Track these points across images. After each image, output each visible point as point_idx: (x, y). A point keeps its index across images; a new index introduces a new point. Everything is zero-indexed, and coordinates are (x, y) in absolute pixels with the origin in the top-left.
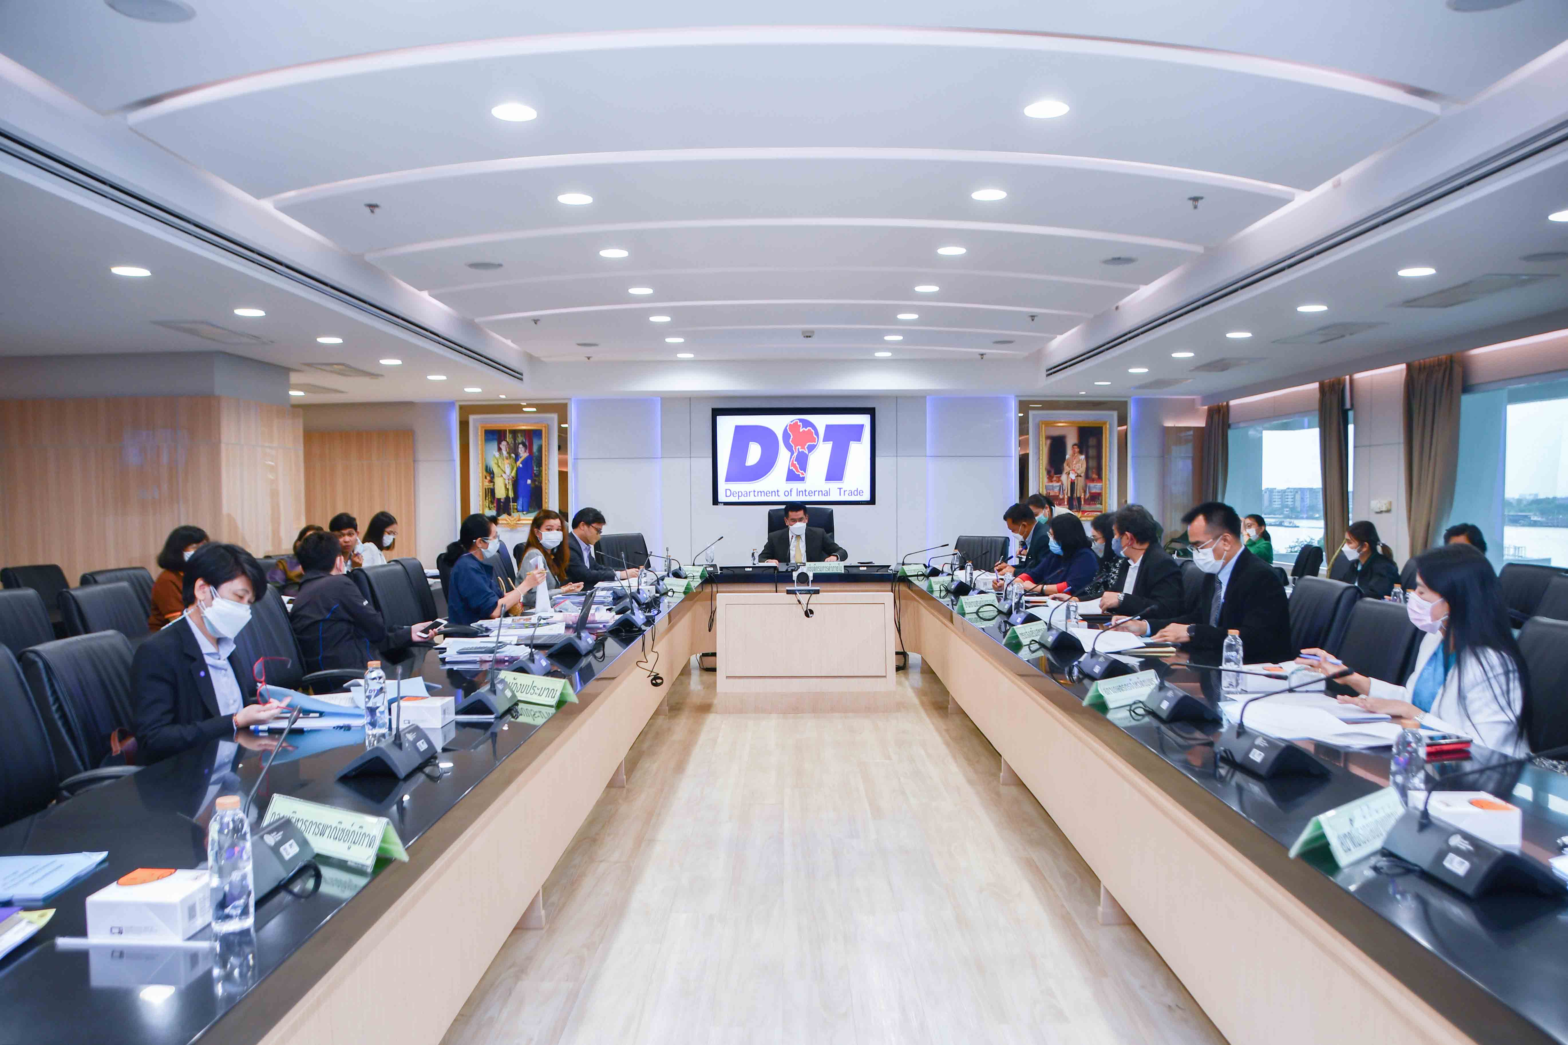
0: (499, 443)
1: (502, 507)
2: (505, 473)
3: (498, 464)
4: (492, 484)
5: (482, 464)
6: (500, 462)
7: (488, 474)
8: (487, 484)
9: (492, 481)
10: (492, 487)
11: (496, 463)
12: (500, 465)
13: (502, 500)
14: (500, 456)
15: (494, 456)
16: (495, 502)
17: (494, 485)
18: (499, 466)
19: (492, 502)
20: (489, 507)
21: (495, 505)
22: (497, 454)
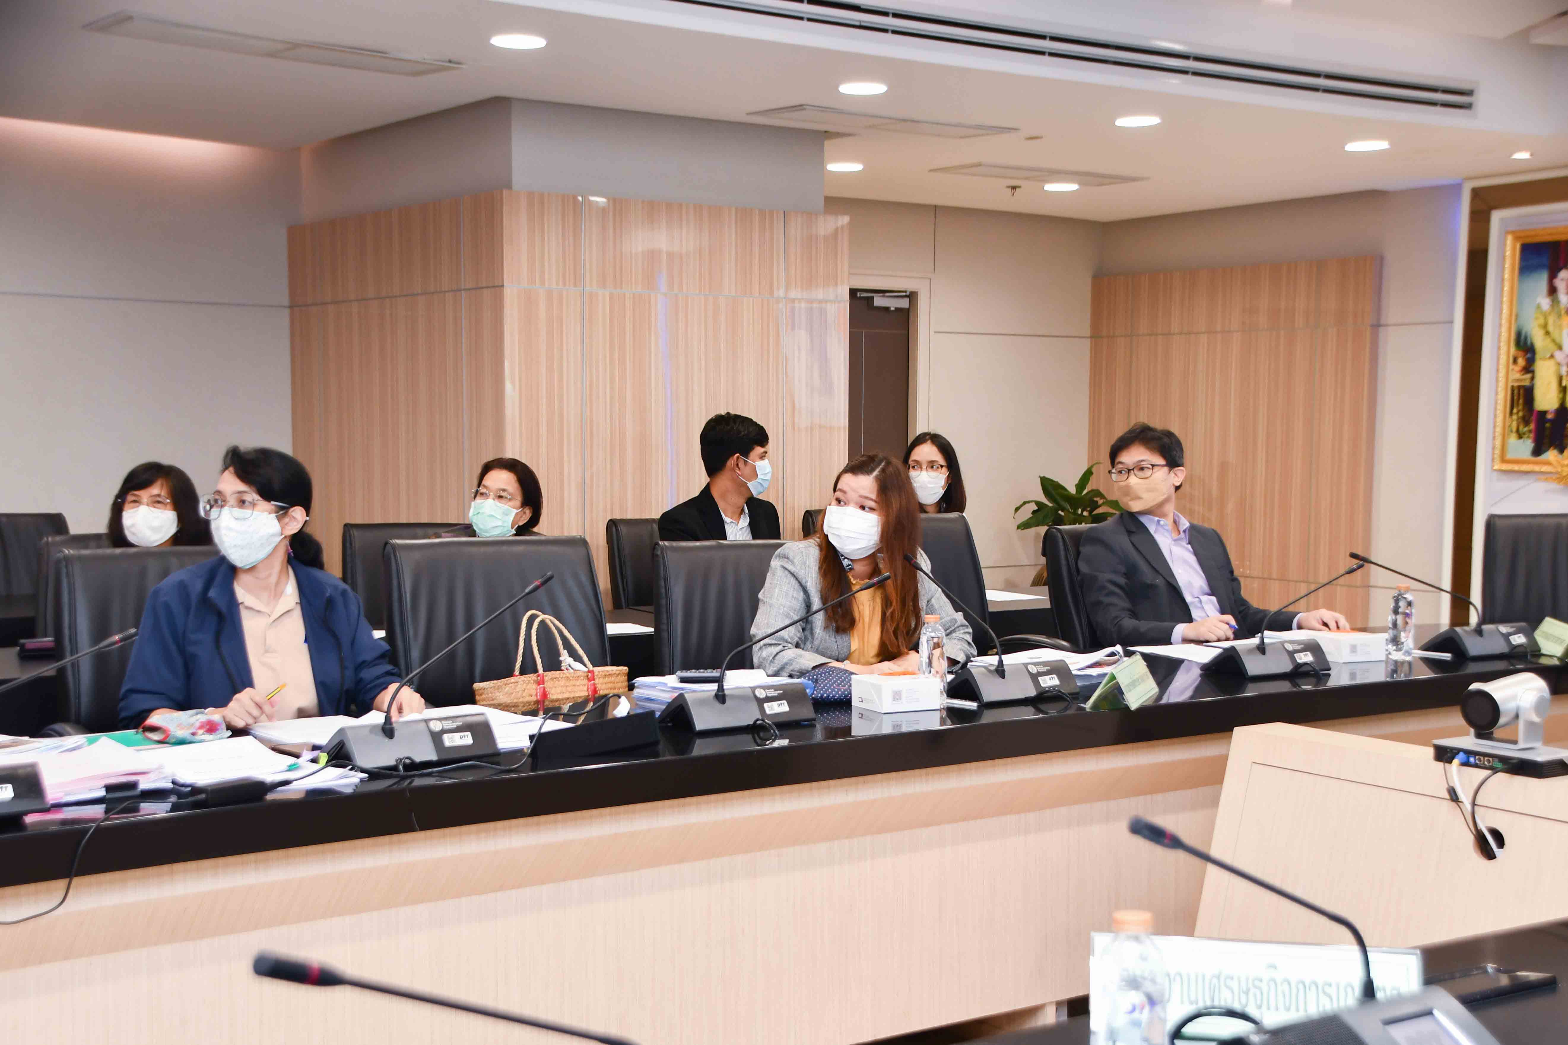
0: (1553, 276)
1: (1547, 433)
2: (1560, 348)
3: (1545, 326)
4: (1529, 376)
5: (1510, 328)
6: (1551, 320)
7: (1521, 353)
8: (1518, 376)
9: (1529, 368)
10: (1527, 383)
11: (1540, 326)
12: (1550, 328)
13: (1550, 416)
14: (1552, 306)
15: (1539, 307)
16: (1533, 418)
17: (1532, 379)
18: (1547, 333)
19: (1525, 421)
20: (1518, 431)
21: (1532, 426)
22: (1545, 302)
